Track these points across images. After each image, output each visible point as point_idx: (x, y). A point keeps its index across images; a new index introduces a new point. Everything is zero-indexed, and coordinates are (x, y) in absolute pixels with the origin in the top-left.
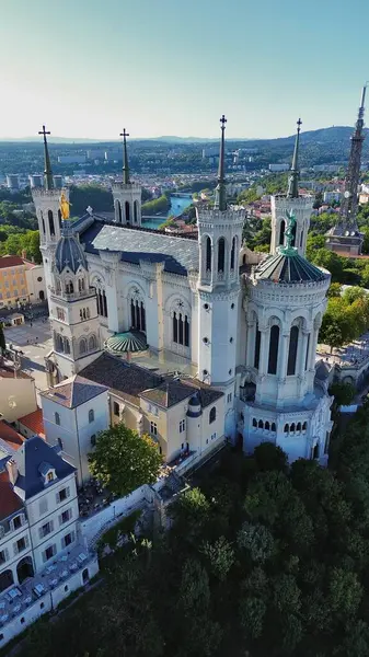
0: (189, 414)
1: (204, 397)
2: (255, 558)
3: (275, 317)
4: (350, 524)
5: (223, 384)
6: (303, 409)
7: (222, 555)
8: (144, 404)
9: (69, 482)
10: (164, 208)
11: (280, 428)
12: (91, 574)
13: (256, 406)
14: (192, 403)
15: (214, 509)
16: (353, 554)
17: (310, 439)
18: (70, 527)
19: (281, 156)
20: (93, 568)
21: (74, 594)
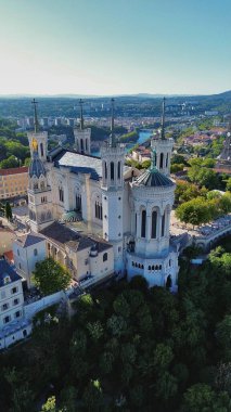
0: (91, 255)
1: (100, 247)
2: (114, 333)
3: (142, 206)
4: (177, 323)
5: (116, 241)
6: (160, 257)
7: (96, 330)
8: (67, 249)
9: (18, 284)
10: (134, 139)
11: (146, 267)
12: (28, 333)
13: (135, 255)
14: (92, 249)
15: (96, 306)
16: (174, 338)
17: (163, 275)
18: (19, 307)
19: (214, 106)
20: (29, 330)
21: (17, 342)
